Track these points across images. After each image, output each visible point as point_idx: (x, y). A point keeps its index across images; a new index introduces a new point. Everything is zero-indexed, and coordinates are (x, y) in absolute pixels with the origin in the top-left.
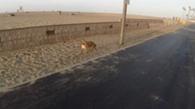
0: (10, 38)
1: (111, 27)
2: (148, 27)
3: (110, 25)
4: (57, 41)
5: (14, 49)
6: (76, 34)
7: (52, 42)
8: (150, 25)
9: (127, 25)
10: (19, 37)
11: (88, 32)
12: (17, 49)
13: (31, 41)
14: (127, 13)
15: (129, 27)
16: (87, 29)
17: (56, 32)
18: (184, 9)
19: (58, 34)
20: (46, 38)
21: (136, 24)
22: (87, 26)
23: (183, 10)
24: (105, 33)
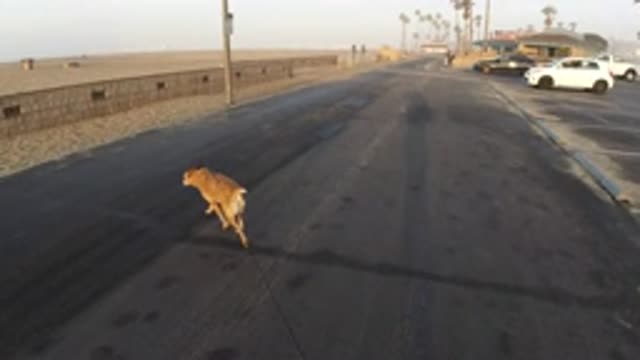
0: (36, 107)
1: (206, 79)
2: (291, 76)
3: (204, 74)
4: (111, 110)
5: (43, 126)
6: (140, 96)
7: (103, 114)
8: (296, 71)
9: (238, 75)
10: (51, 104)
11: (162, 91)
12: (49, 127)
13: (69, 112)
14: (233, 46)
15: (243, 78)
16: (161, 86)
17: (107, 94)
18: (404, 19)
19: (110, 97)
20: (92, 105)
21: (259, 70)
22: (161, 80)
23: (400, 23)
24: (195, 93)
